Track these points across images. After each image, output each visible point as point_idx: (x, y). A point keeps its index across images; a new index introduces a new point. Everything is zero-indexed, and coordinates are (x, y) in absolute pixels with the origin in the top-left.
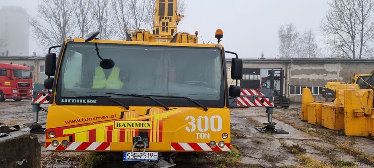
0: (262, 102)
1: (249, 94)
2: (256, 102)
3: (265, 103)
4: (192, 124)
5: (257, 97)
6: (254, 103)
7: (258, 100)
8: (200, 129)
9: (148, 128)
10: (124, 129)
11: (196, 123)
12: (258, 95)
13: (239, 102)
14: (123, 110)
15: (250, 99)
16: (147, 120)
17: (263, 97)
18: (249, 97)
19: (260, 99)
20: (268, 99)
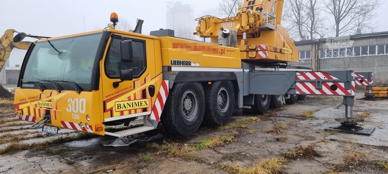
0: (333, 88)
1: (312, 78)
2: (324, 89)
3: (338, 91)
4: (70, 105)
5: (324, 82)
6: (320, 90)
7: (327, 86)
8: (74, 111)
9: (51, 107)
10: (41, 107)
11: (72, 105)
12: (326, 79)
13: (299, 89)
14: (41, 93)
15: (314, 86)
16: (50, 101)
17: (334, 81)
18: (312, 82)
19: (330, 84)
20: (342, 85)
